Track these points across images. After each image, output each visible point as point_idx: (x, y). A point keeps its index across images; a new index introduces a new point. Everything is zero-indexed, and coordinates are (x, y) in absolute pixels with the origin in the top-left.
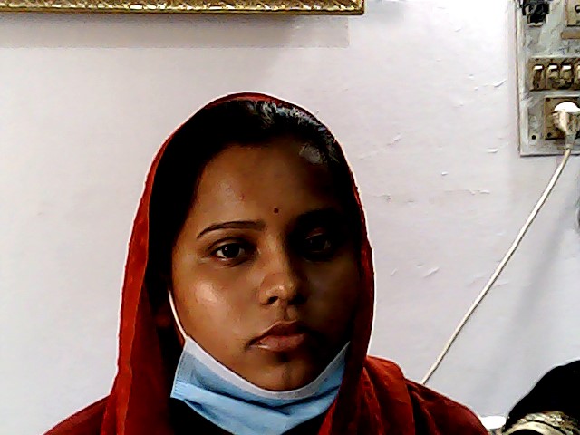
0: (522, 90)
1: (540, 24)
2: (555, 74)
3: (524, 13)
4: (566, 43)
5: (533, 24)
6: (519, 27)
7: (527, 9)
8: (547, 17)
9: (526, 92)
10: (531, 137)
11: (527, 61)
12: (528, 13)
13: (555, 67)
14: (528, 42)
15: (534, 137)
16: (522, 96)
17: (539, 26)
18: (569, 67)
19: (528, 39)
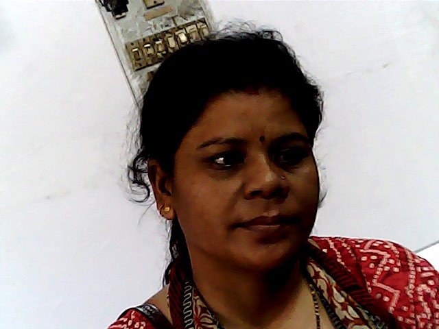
0: (128, 72)
1: (124, 14)
2: (151, 51)
3: (108, 10)
4: (151, 22)
5: (118, 16)
6: (107, 22)
7: (109, 6)
8: (128, 6)
9: (132, 73)
11: (124, 47)
12: (111, 9)
13: (148, 45)
14: (120, 32)
16: (130, 77)
17: (123, 17)
18: (160, 42)
19: (119, 29)
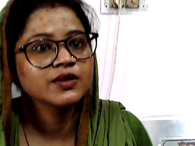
10: (105, 6)
15: (106, 6)
